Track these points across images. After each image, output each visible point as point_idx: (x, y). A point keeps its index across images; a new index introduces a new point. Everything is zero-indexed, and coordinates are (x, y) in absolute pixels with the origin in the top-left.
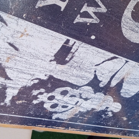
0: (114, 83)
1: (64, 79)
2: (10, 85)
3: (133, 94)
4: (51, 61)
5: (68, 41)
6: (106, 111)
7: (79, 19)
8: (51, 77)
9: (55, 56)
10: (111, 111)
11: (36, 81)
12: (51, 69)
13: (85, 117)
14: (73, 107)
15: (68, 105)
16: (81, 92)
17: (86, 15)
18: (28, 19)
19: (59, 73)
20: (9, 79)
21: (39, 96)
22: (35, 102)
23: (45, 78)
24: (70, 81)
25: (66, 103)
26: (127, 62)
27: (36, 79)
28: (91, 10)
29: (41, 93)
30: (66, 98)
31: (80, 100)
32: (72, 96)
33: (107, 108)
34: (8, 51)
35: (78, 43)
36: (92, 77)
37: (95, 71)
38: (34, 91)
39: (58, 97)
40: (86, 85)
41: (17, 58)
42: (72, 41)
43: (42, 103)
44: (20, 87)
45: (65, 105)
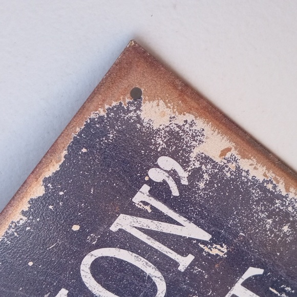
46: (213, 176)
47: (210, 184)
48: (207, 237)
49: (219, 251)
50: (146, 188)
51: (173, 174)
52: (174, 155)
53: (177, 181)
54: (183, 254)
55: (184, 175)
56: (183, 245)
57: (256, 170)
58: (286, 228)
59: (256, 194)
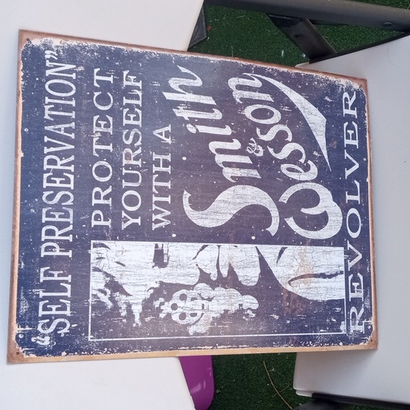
0: (225, 272)
1: (174, 281)
2: (135, 302)
3: (256, 279)
4: (153, 267)
5: (157, 246)
6: (243, 310)
7: (155, 227)
8: (162, 283)
9: (154, 261)
10: (249, 309)
11: (152, 291)
12: (157, 274)
13: (224, 324)
14: (203, 314)
15: (195, 312)
16: (199, 292)
17: (157, 221)
18: (121, 239)
19: (166, 277)
20: (129, 295)
21: (162, 307)
22: (162, 316)
23: (157, 286)
24: (181, 282)
25: (192, 309)
26: (219, 246)
27: (150, 289)
28: (159, 217)
29: (162, 304)
30: (189, 304)
31: (204, 302)
32: (193, 299)
33: (241, 305)
34: (119, 269)
35: (165, 244)
36: (198, 272)
37: (197, 265)
38: (155, 303)
39: (181, 304)
40: (198, 283)
41: (127, 273)
42: (160, 244)
43: (169, 315)
44: (141, 301)
45: (192, 312)
46: (63, 50)
47: (64, 52)
48: (75, 66)
49: (81, 68)
50: (47, 61)
51: (52, 54)
52: (48, 49)
53: (54, 55)
54: (72, 74)
55: (55, 53)
56: (70, 71)
57: (74, 43)
58: (95, 54)
59: (79, 49)
